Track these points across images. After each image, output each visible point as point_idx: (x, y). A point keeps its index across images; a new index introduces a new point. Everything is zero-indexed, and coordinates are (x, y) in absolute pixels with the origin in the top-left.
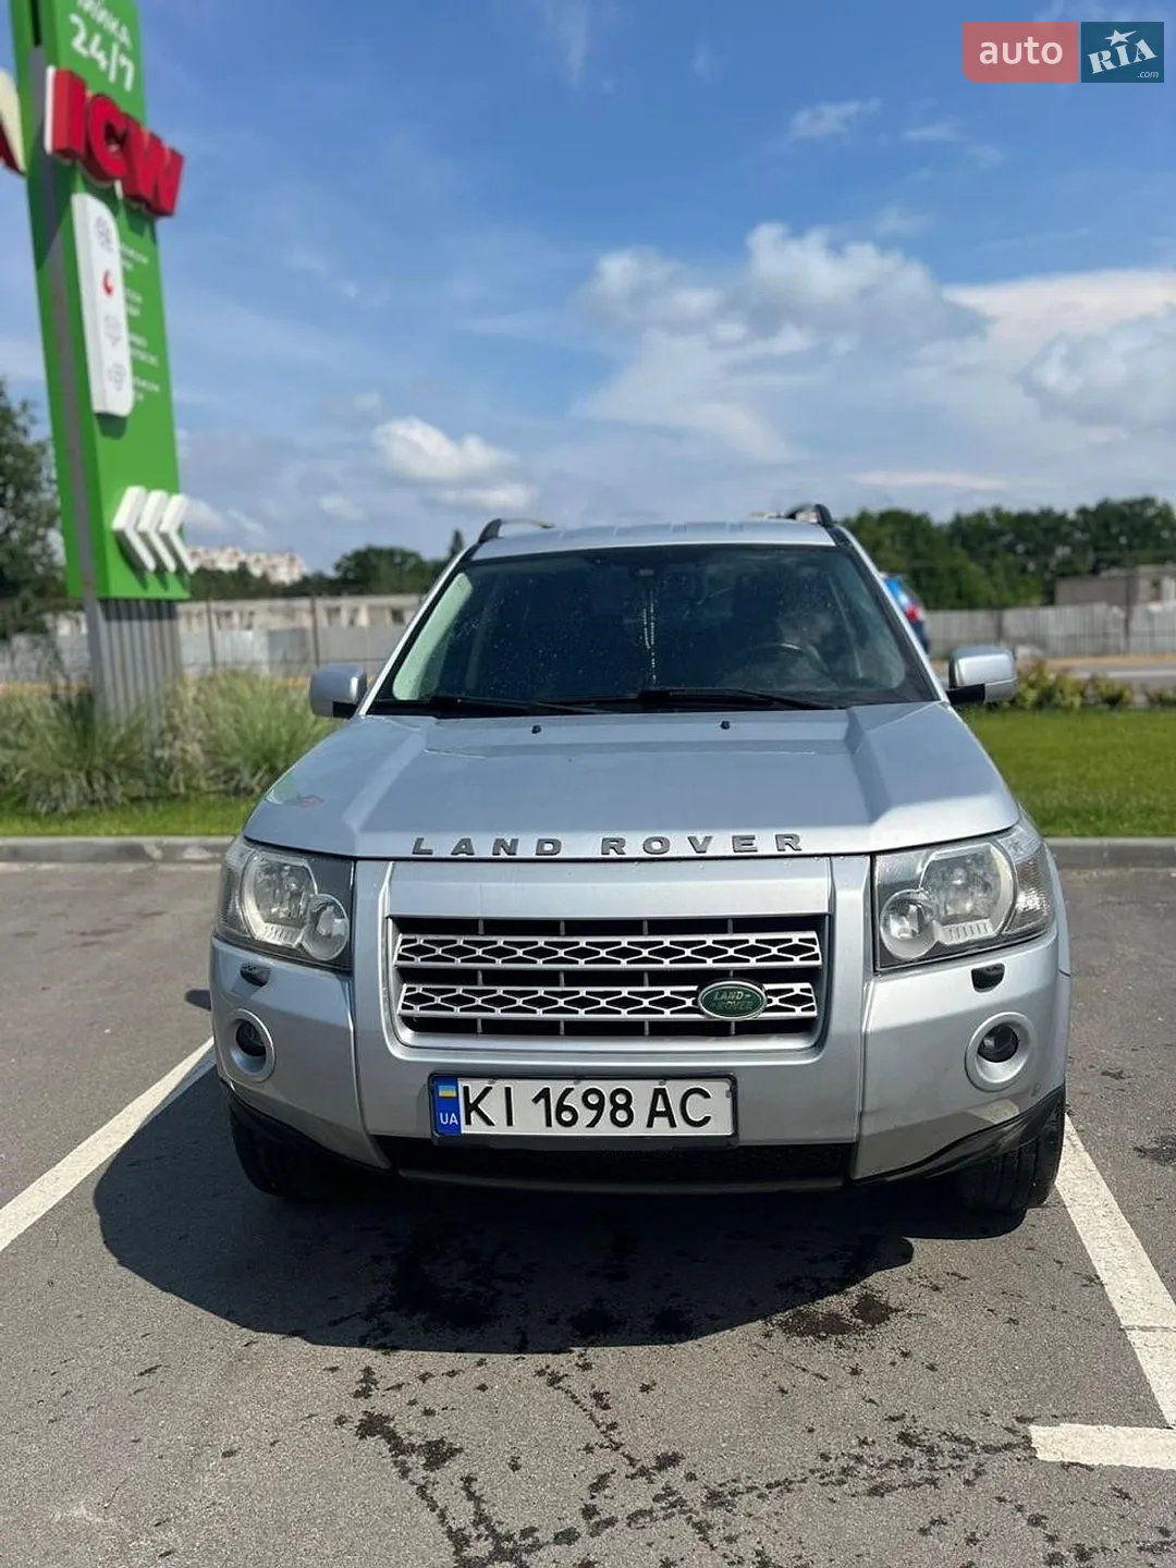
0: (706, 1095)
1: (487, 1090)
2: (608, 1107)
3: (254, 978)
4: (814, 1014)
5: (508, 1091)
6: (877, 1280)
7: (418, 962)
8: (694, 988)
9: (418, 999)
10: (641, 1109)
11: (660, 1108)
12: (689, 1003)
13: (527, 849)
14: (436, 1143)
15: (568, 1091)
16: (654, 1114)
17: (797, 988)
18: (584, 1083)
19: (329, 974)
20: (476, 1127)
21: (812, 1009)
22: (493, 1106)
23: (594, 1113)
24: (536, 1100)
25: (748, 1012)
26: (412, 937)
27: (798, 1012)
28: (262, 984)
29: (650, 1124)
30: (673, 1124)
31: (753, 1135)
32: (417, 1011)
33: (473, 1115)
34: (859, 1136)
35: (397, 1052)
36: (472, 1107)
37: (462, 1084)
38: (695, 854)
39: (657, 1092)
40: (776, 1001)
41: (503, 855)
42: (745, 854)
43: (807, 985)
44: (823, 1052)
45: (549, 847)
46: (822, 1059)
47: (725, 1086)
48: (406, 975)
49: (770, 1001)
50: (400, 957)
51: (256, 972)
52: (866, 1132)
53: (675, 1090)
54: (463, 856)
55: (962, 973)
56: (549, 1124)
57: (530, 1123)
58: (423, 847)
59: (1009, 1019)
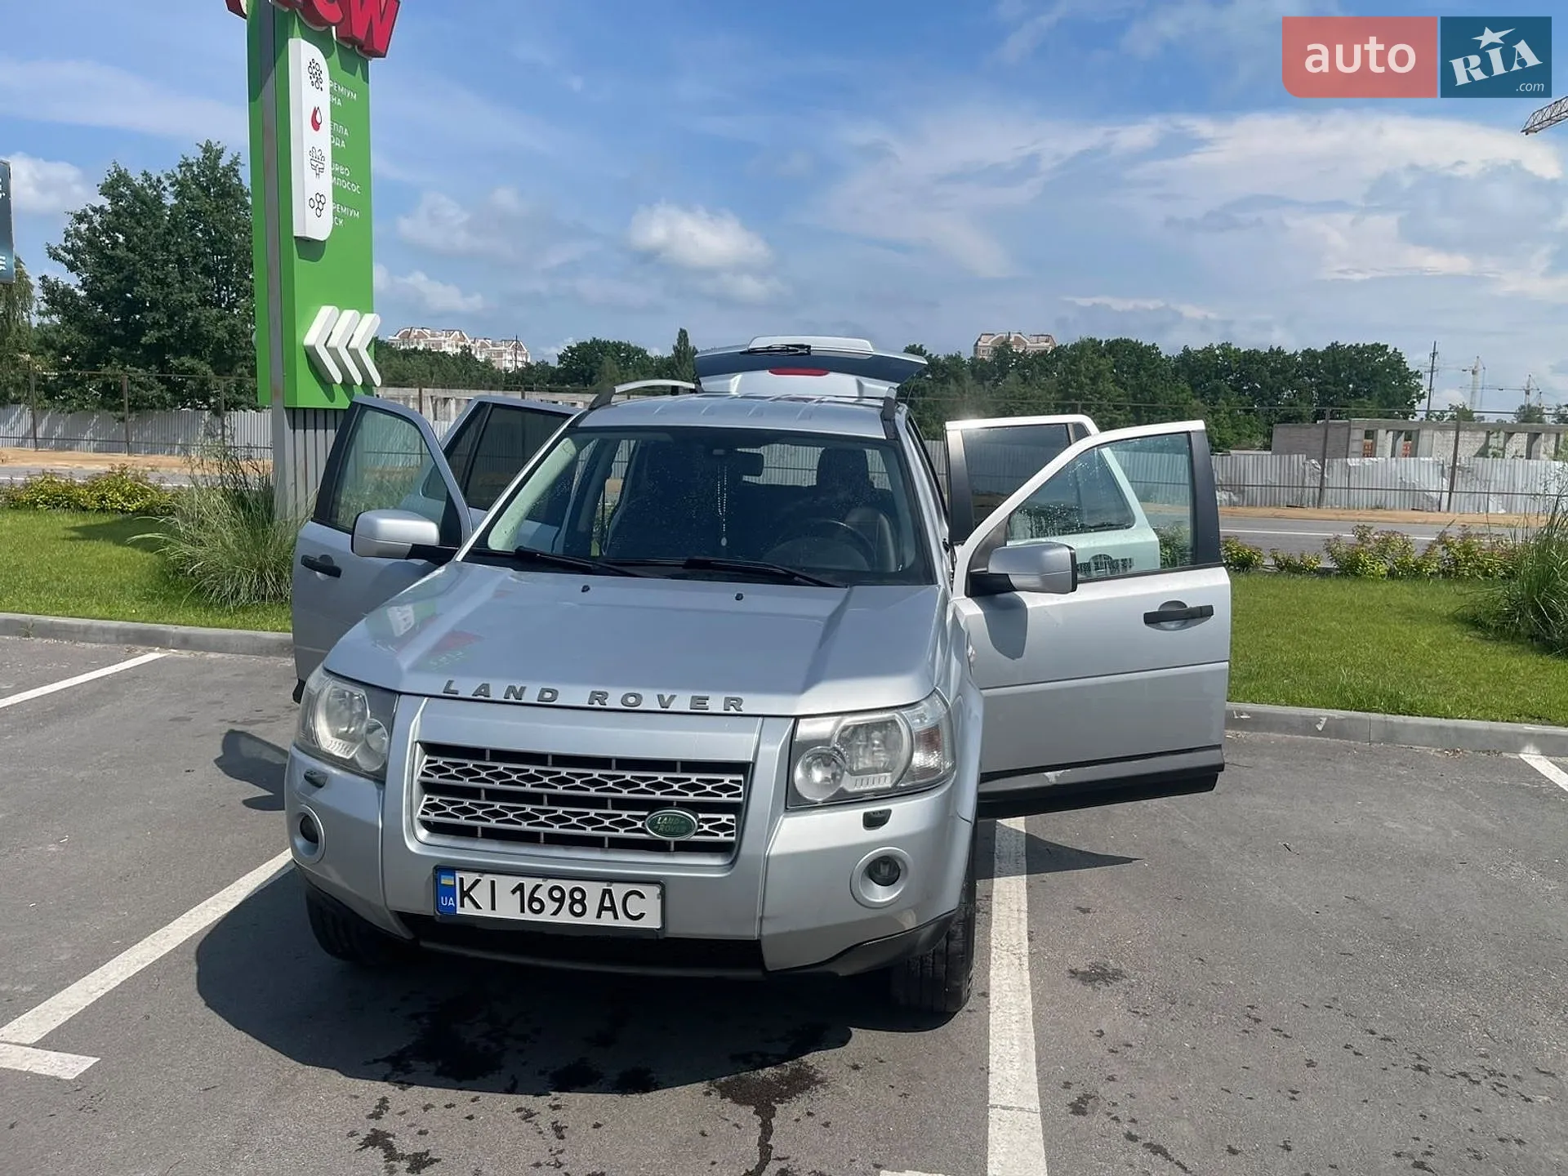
0: (642, 896)
1: (477, 881)
2: (568, 901)
3: (315, 781)
4: (732, 839)
5: (493, 883)
6: (811, 1059)
7: (436, 778)
8: (646, 813)
9: (434, 807)
10: (592, 904)
11: (607, 904)
12: (639, 824)
13: (530, 696)
14: (437, 919)
15: (538, 886)
16: (602, 908)
17: (724, 818)
18: (549, 880)
19: (372, 782)
20: (468, 910)
21: (732, 835)
22: (481, 894)
23: (557, 904)
24: (514, 892)
25: (681, 834)
26: (434, 759)
27: (721, 837)
28: (320, 786)
29: (599, 916)
30: (616, 917)
31: (676, 930)
32: (432, 817)
33: (466, 900)
34: (760, 935)
35: (412, 846)
36: (465, 894)
37: (459, 875)
38: (659, 708)
39: (605, 892)
40: (706, 827)
41: (512, 699)
42: (699, 711)
43: (732, 817)
44: (732, 871)
45: (548, 695)
46: (730, 876)
47: (656, 890)
48: (427, 788)
49: (702, 827)
50: (423, 774)
51: (315, 776)
52: (764, 933)
53: (619, 891)
54: (481, 698)
55: (856, 814)
56: (523, 911)
57: (509, 909)
58: (452, 688)
59: (901, 856)
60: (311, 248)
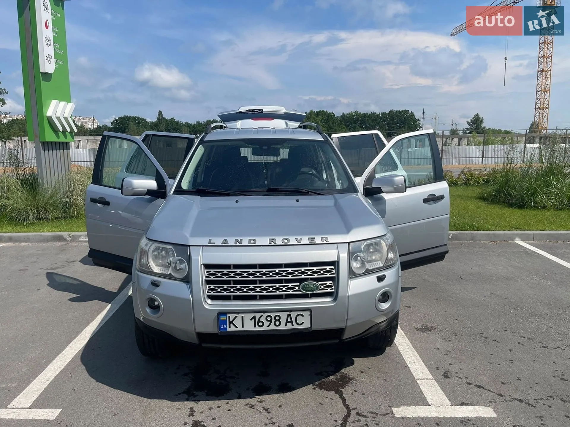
0: (303, 316)
1: (236, 317)
2: (273, 321)
3: (155, 284)
4: (333, 290)
5: (243, 317)
6: (345, 371)
7: (212, 278)
8: (298, 284)
9: (212, 290)
10: (283, 321)
11: (289, 320)
12: (297, 288)
13: (245, 242)
14: (219, 334)
15: (261, 316)
16: (287, 322)
17: (328, 283)
18: (266, 313)
19: (183, 283)
20: (232, 329)
21: (333, 289)
22: (238, 322)
23: (269, 322)
24: (251, 319)
25: (314, 290)
26: (210, 270)
27: (329, 290)
28: (158, 286)
29: (286, 325)
30: (293, 325)
31: (315, 327)
32: (212, 293)
33: (231, 325)
34: (346, 326)
35: (207, 307)
36: (231, 323)
37: (228, 315)
38: (297, 243)
39: (288, 315)
40: (322, 287)
41: (238, 244)
42: (312, 244)
43: (331, 282)
44: (337, 301)
45: (252, 242)
46: (336, 304)
47: (308, 313)
48: (208, 282)
49: (321, 287)
50: (206, 277)
51: (156, 282)
52: (348, 325)
53: (294, 315)
54: (225, 245)
55: (374, 277)
56: (255, 326)
57: (249, 326)
58: (212, 242)
59: (386, 290)
60: (47, 76)
